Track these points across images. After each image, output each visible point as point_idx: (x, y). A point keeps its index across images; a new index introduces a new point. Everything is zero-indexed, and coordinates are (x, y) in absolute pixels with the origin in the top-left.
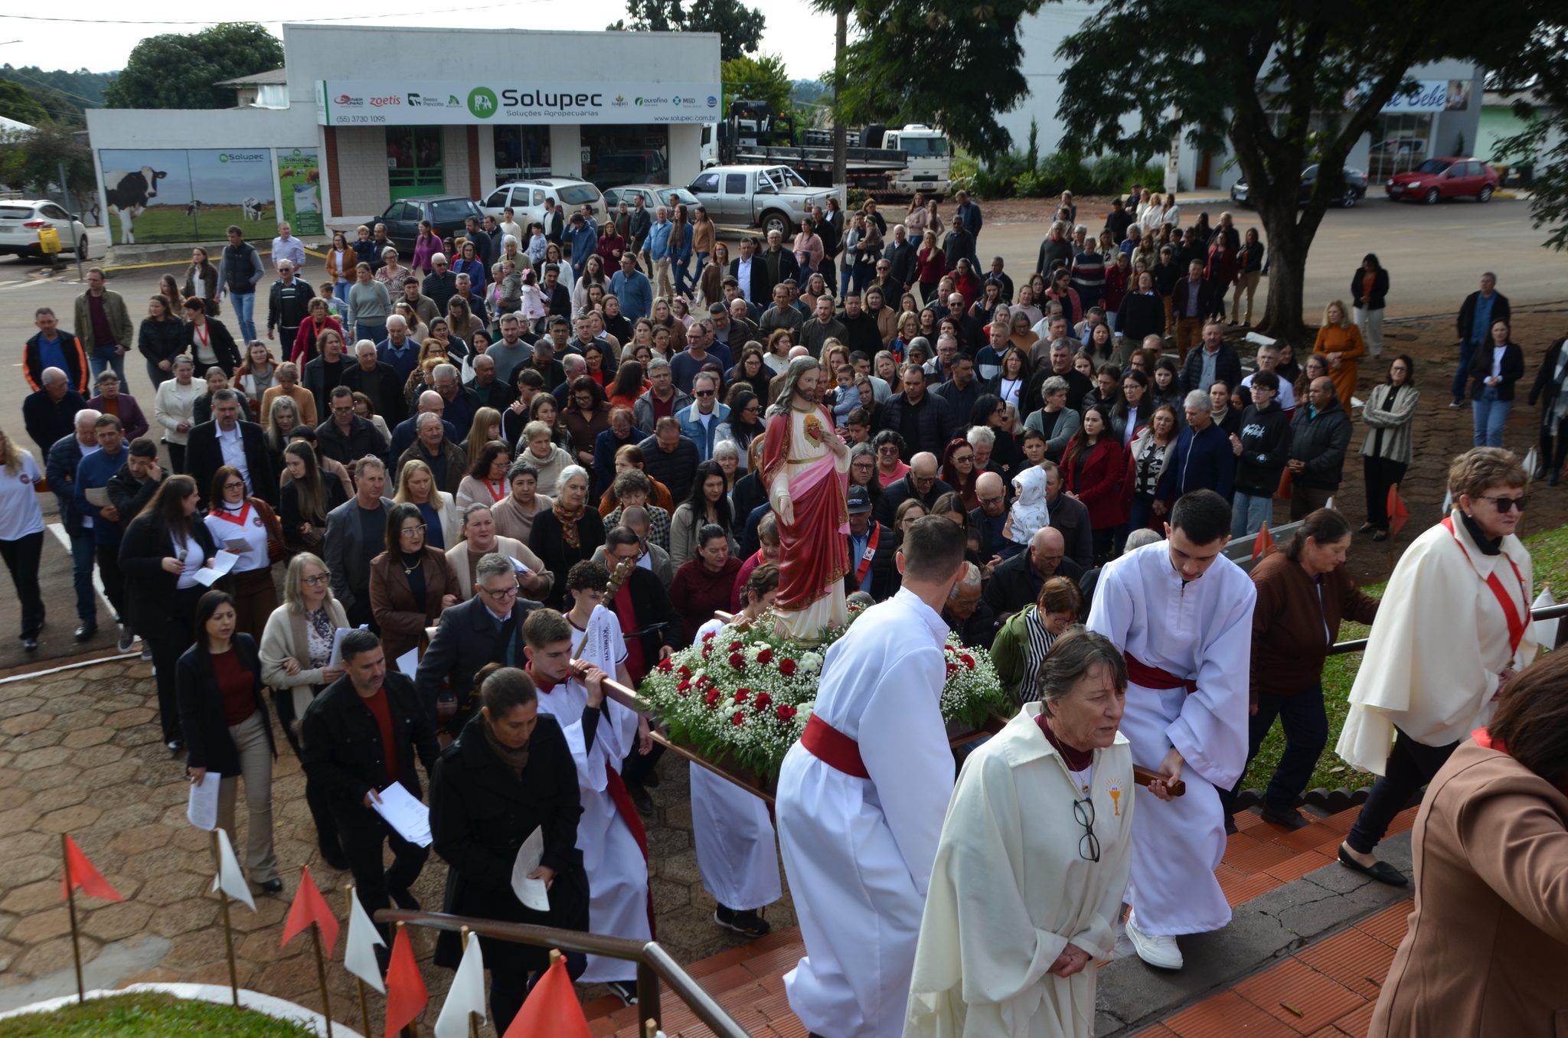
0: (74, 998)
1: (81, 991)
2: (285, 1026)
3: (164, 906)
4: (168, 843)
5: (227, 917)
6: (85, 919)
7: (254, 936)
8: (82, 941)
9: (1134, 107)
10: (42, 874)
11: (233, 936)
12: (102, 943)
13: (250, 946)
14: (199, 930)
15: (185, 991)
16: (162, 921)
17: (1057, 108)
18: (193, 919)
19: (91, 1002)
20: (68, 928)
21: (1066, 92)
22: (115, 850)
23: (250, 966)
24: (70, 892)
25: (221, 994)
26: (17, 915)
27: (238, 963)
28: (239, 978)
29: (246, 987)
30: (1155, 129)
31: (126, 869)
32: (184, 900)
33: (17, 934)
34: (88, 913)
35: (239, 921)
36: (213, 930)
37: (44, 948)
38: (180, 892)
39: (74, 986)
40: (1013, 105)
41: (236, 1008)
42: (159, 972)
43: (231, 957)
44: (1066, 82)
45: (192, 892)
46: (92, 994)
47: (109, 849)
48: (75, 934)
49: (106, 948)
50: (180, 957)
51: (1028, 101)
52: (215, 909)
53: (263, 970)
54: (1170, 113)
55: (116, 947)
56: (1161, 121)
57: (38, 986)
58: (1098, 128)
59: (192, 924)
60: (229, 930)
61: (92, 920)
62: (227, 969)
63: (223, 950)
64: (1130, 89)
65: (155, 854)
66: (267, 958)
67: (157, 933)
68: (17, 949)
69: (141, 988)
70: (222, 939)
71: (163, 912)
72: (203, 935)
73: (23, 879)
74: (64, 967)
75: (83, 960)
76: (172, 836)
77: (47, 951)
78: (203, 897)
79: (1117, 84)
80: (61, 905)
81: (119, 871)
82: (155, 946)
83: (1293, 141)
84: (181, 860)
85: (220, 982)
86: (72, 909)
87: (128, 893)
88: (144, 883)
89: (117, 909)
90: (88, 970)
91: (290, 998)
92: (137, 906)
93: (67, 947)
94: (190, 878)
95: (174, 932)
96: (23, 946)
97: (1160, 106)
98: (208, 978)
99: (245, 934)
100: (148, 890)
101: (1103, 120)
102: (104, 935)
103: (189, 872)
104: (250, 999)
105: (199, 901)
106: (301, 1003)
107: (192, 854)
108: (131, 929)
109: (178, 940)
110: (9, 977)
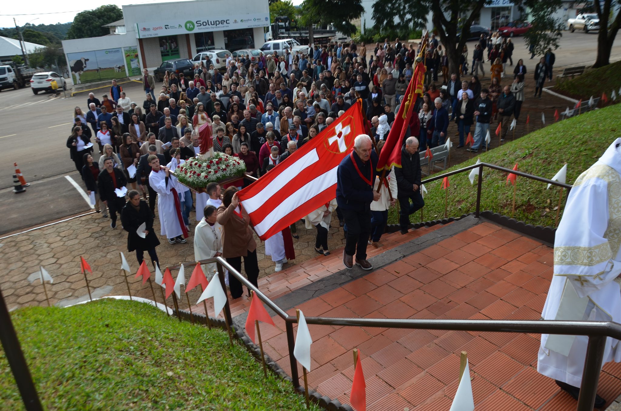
0: (90, 301)
1: (91, 299)
2: (145, 304)
3: (110, 278)
4: (109, 262)
5: (126, 280)
6: (90, 282)
7: (135, 284)
8: (90, 288)
9: (397, 15)
10: (76, 272)
11: (129, 284)
12: (95, 288)
13: (133, 287)
14: (120, 283)
15: (118, 297)
16: (110, 282)
17: (372, 16)
18: (118, 281)
19: (94, 301)
20: (86, 285)
21: (374, 11)
22: (95, 265)
23: (134, 291)
24: (85, 275)
25: (127, 298)
26: (71, 282)
27: (131, 291)
28: (131, 294)
29: (134, 296)
30: (403, 22)
31: (99, 270)
32: (115, 276)
33: (73, 287)
34: (90, 281)
35: (130, 280)
36: (124, 283)
37: (80, 290)
38: (114, 274)
39: (89, 298)
40: (360, 16)
41: (131, 300)
42: (111, 294)
43: (129, 289)
44: (374, 8)
45: (117, 274)
46: (94, 299)
47: (93, 265)
48: (88, 286)
49: (96, 289)
50: (115, 290)
51: (365, 14)
52: (124, 278)
53: (138, 292)
54: (408, 16)
55: (98, 289)
56: (405, 19)
57: (80, 299)
58: (385, 22)
59: (118, 282)
60: (127, 283)
61: (91, 283)
62: (128, 292)
63: (127, 288)
64: (395, 9)
65: (106, 265)
66: (138, 289)
67: (109, 285)
68: (73, 291)
69: (106, 297)
70: (126, 285)
71: (110, 279)
72: (121, 285)
73: (72, 274)
74: (86, 294)
75: (91, 292)
76: (110, 260)
77: (81, 291)
78: (120, 275)
79: (390, 8)
80: (83, 279)
81: (97, 270)
82: (109, 288)
83: (452, 22)
84: (113, 266)
85: (127, 295)
86: (86, 280)
87: (100, 275)
88: (104, 273)
89: (97, 279)
90: (92, 295)
91: (146, 298)
92: (103, 279)
93: (86, 289)
94: (116, 271)
95: (113, 284)
96: (75, 290)
97: (405, 14)
98: (124, 294)
99: (132, 283)
100: (105, 274)
101: (387, 19)
102: (95, 286)
103: (116, 269)
104: (134, 298)
105: (119, 276)
106: (149, 299)
107: (116, 264)
108: (102, 284)
109: (115, 286)
110: (72, 298)
